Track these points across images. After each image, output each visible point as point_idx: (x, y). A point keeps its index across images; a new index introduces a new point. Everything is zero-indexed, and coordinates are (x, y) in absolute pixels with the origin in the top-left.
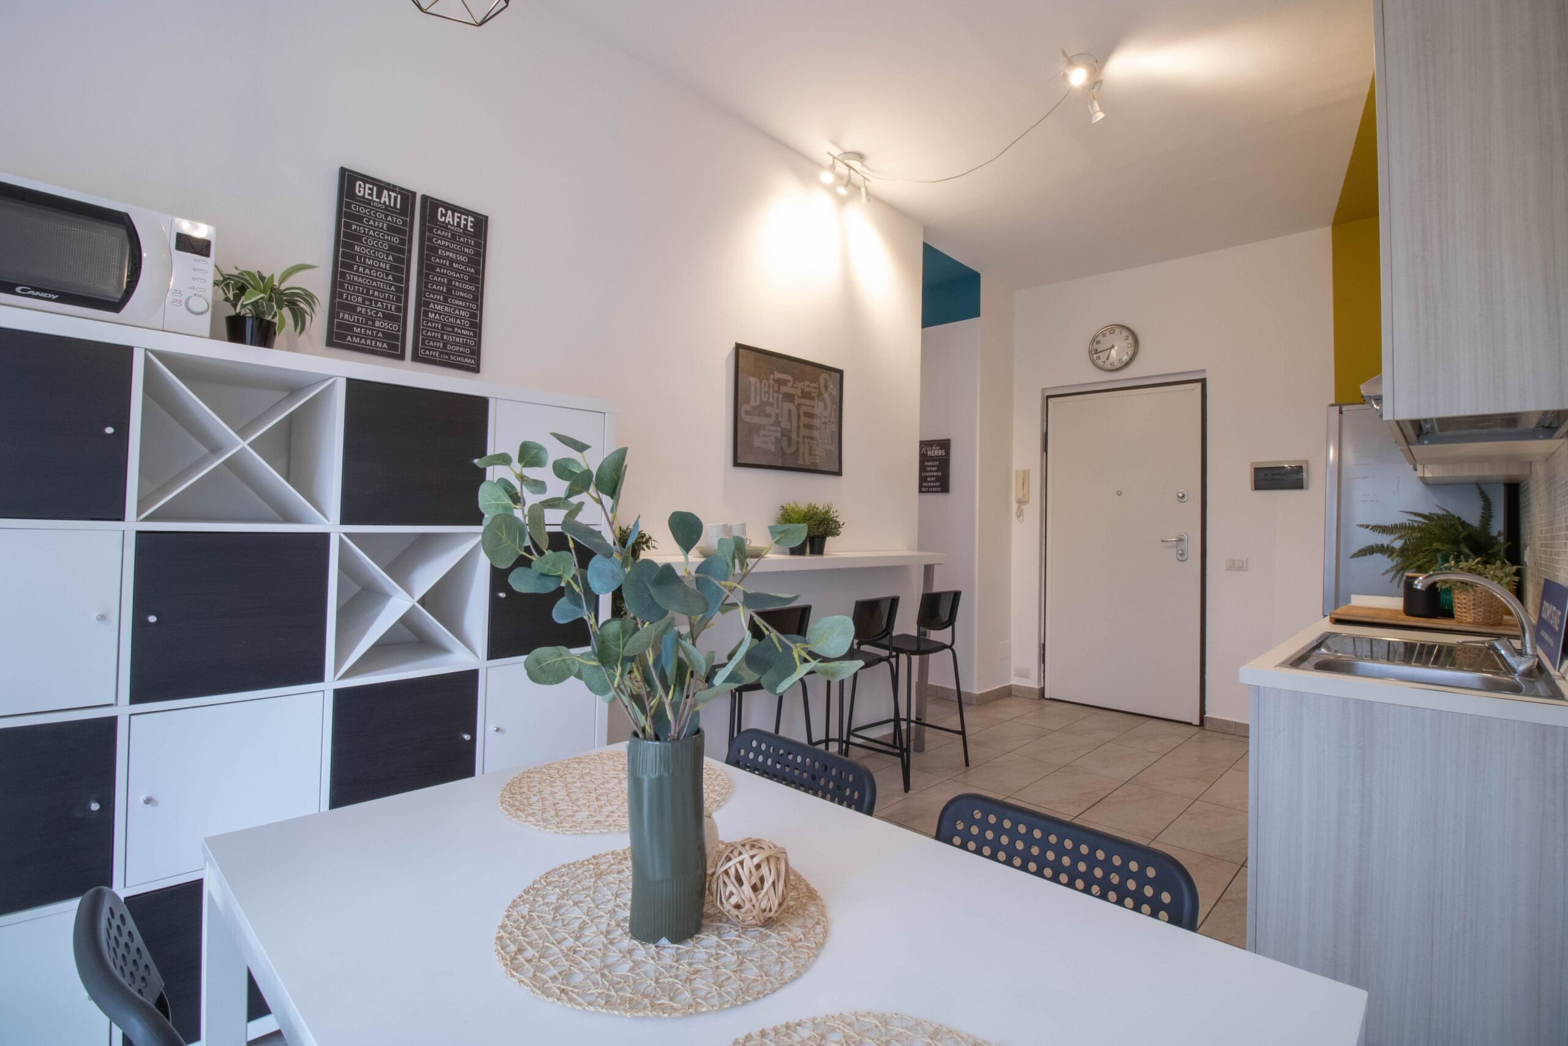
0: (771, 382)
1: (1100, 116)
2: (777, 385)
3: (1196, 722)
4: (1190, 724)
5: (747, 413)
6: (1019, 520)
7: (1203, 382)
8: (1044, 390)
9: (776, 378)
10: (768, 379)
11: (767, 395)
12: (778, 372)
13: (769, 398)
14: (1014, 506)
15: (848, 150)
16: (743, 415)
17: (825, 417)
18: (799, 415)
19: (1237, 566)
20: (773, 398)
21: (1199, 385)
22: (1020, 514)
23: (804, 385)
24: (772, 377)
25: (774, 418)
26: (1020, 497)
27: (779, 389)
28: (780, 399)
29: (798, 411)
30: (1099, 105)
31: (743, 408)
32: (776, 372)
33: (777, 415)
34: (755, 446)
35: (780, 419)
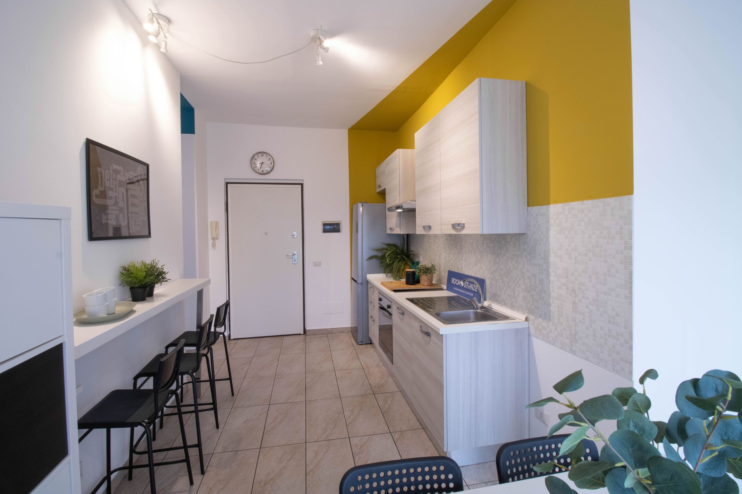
0: (111, 172)
1: (321, 63)
2: (114, 174)
3: (302, 333)
4: (300, 334)
5: (96, 196)
6: (213, 249)
7: (302, 185)
8: (225, 179)
9: (114, 169)
10: (109, 170)
11: (109, 182)
12: (115, 164)
13: (110, 184)
14: (210, 241)
15: (163, 13)
16: (94, 199)
17: (141, 197)
18: (127, 196)
19: (317, 264)
20: (113, 184)
21: (300, 186)
22: (214, 245)
23: (129, 174)
24: (111, 167)
25: (114, 200)
26: (214, 236)
27: (116, 177)
28: (117, 185)
29: (127, 194)
30: (321, 58)
31: (95, 192)
32: (113, 164)
33: (116, 197)
34: (104, 223)
35: (118, 201)
